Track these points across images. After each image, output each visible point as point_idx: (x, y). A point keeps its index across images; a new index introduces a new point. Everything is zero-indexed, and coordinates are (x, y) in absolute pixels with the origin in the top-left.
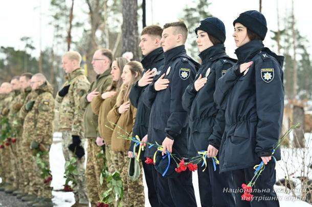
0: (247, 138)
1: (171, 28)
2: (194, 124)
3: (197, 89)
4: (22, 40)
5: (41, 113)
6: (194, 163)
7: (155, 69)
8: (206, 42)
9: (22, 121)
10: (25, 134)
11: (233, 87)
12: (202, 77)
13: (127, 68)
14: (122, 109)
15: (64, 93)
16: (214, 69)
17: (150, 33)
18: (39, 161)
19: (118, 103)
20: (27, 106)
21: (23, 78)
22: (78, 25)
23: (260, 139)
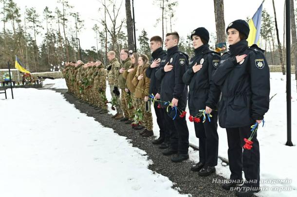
0: (244, 107)
1: (171, 36)
2: (194, 92)
3: (195, 72)
4: (92, 47)
5: (101, 76)
6: (197, 117)
7: (159, 59)
8: (198, 43)
9: (93, 80)
10: (95, 85)
11: (230, 72)
12: (197, 64)
13: (140, 58)
14: (139, 78)
15: (109, 69)
16: (207, 59)
17: (155, 40)
18: (102, 95)
19: (137, 75)
20: (95, 74)
21: (92, 62)
22: (108, 42)
23: (257, 108)
